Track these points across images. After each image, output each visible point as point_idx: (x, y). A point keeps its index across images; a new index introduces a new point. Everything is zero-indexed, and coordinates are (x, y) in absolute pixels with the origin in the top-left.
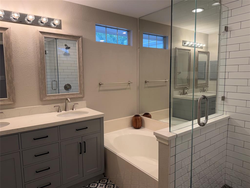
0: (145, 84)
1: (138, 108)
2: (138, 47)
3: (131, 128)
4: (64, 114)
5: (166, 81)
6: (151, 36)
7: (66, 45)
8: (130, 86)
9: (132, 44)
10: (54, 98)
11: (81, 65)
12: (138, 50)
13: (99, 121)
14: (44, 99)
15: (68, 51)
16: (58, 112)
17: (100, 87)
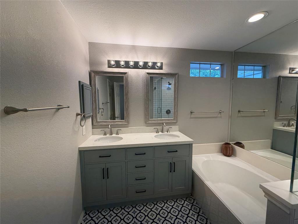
0: (238, 114)
1: (229, 136)
2: (232, 79)
3: (219, 154)
4: (161, 135)
5: (264, 111)
6: (247, 66)
7: (168, 83)
8: (221, 114)
9: (225, 76)
10: (154, 122)
11: (176, 96)
12: (232, 81)
13: (188, 146)
14: (147, 122)
15: (170, 86)
16: (156, 133)
17: (191, 115)
